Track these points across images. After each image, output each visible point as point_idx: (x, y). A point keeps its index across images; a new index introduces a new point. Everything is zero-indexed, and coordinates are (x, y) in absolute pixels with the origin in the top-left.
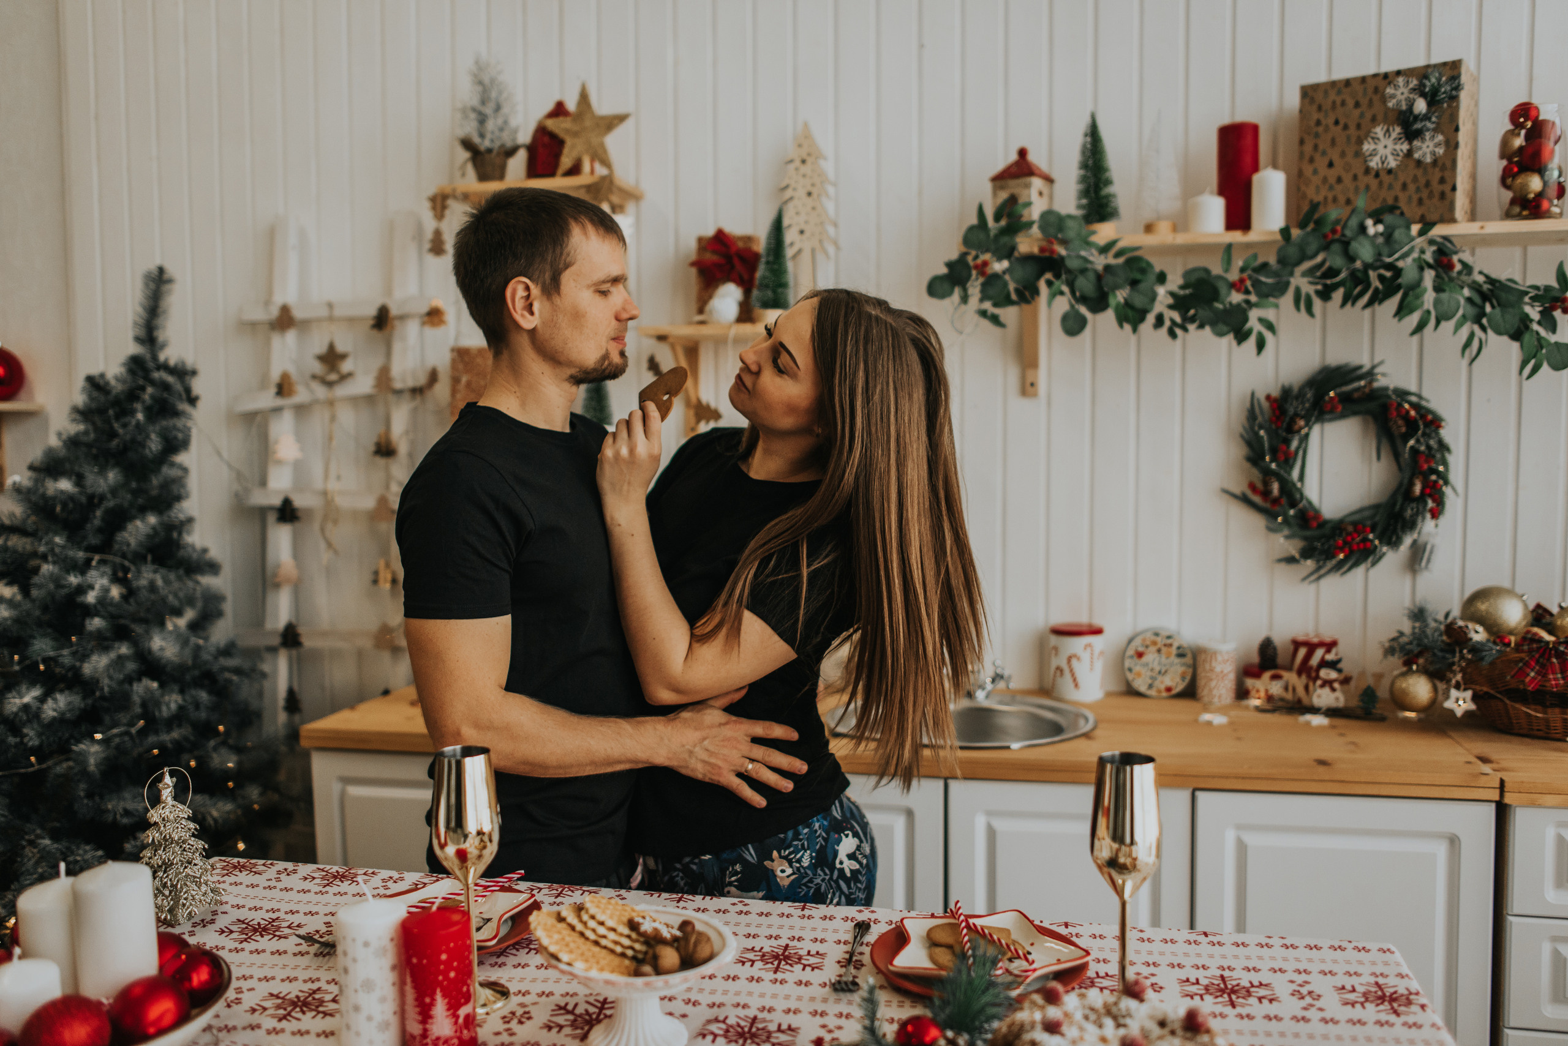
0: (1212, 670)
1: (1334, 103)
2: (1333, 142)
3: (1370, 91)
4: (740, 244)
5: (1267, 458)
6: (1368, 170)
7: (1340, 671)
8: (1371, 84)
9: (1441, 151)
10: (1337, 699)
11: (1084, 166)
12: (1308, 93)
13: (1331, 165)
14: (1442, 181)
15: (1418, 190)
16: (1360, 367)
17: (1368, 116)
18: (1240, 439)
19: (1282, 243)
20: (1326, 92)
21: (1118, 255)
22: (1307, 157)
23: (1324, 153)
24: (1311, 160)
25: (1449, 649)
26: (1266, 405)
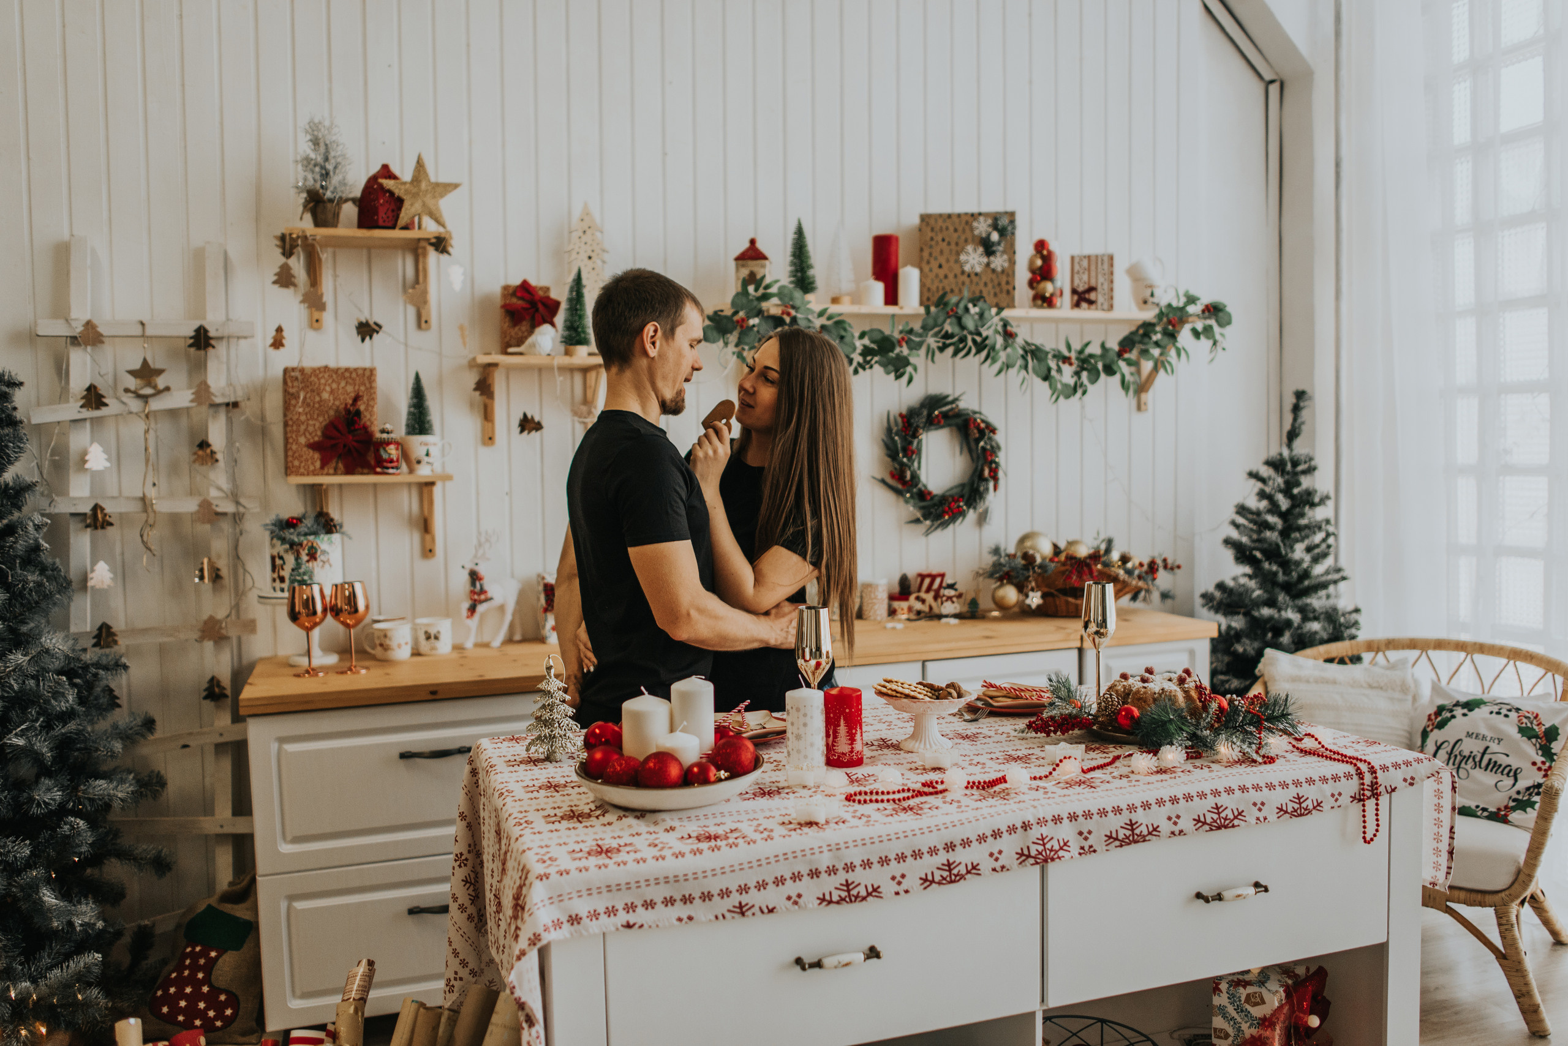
0: (876, 598)
1: (941, 227)
2: (942, 252)
3: (964, 222)
4: (541, 293)
5: (901, 455)
6: (963, 272)
7: (956, 590)
8: (964, 219)
9: (1006, 265)
10: (955, 608)
11: (794, 255)
12: (925, 218)
13: (940, 266)
14: (1008, 283)
15: (994, 287)
16: (947, 396)
17: (963, 238)
18: (882, 443)
19: (925, 316)
20: (936, 220)
21: (829, 318)
22: (925, 260)
23: (936, 259)
24: (928, 262)
25: (1026, 568)
26: (899, 420)
